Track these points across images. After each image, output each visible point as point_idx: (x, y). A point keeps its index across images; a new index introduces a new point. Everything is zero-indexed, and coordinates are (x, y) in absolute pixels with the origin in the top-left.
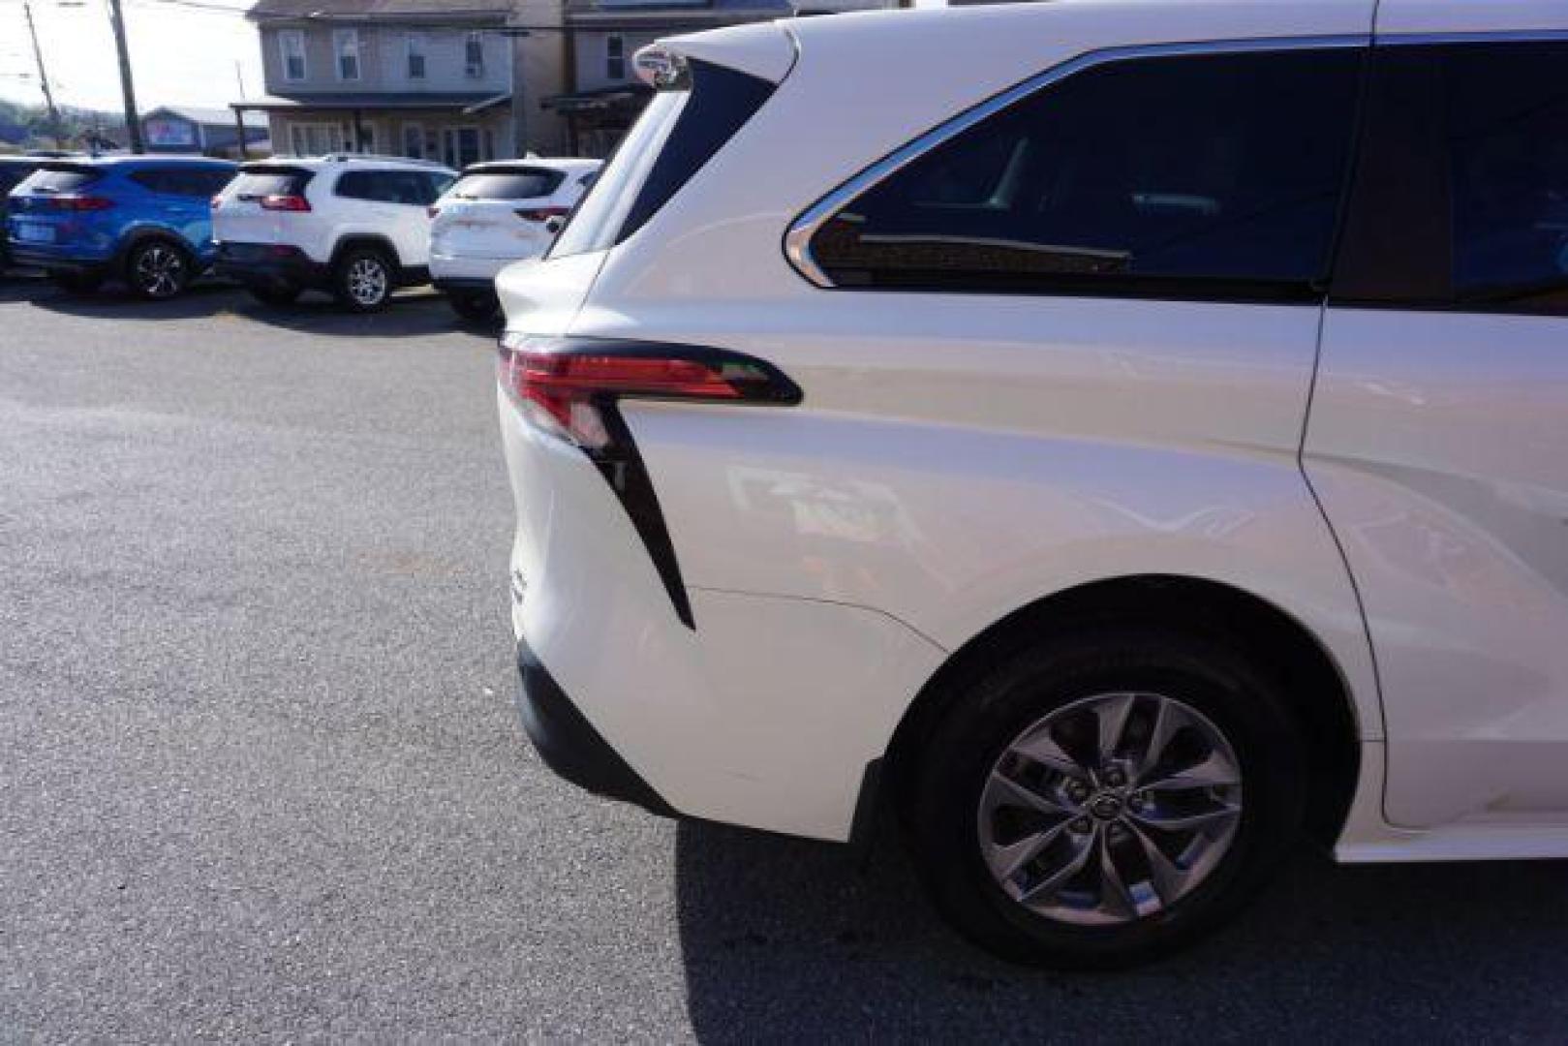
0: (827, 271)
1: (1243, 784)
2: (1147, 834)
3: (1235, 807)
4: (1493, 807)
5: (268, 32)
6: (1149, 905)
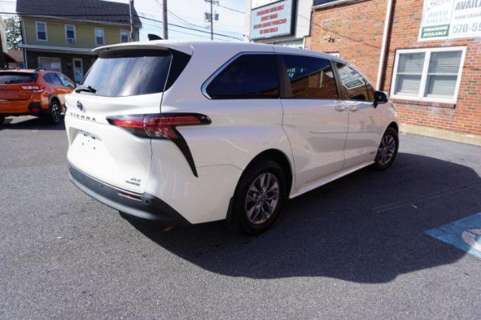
0: (210, 95)
1: (279, 188)
2: (267, 201)
3: (278, 192)
4: (306, 183)
6: (268, 216)
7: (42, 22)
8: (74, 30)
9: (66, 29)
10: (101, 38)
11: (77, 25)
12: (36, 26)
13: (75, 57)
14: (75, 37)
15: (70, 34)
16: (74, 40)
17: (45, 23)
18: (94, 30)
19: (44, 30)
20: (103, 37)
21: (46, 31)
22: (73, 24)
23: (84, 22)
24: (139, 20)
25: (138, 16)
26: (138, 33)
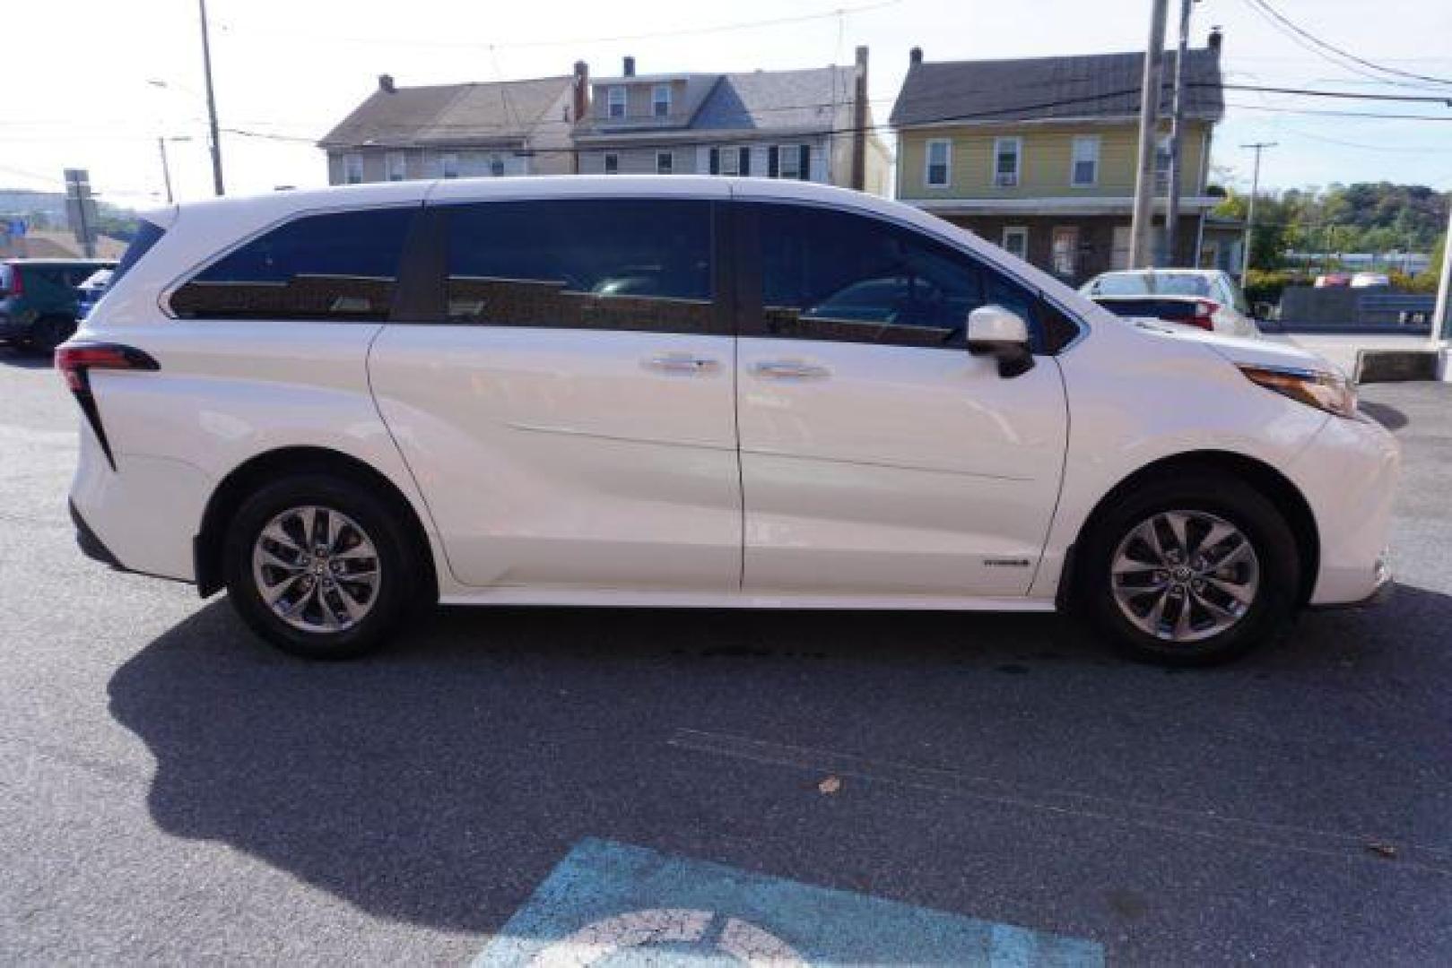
0: (176, 310)
5: (333, 156)
7: (939, 140)
8: (1018, 150)
9: (996, 152)
10: (1090, 165)
11: (1027, 133)
12: (928, 150)
13: (1013, 224)
14: (1018, 168)
15: (1007, 161)
16: (1014, 178)
17: (948, 141)
18: (1070, 146)
19: (944, 158)
20: (1097, 160)
21: (948, 163)
22: (1017, 134)
23: (1045, 124)
24: (1220, 96)
25: (1218, 87)
26: (1209, 137)
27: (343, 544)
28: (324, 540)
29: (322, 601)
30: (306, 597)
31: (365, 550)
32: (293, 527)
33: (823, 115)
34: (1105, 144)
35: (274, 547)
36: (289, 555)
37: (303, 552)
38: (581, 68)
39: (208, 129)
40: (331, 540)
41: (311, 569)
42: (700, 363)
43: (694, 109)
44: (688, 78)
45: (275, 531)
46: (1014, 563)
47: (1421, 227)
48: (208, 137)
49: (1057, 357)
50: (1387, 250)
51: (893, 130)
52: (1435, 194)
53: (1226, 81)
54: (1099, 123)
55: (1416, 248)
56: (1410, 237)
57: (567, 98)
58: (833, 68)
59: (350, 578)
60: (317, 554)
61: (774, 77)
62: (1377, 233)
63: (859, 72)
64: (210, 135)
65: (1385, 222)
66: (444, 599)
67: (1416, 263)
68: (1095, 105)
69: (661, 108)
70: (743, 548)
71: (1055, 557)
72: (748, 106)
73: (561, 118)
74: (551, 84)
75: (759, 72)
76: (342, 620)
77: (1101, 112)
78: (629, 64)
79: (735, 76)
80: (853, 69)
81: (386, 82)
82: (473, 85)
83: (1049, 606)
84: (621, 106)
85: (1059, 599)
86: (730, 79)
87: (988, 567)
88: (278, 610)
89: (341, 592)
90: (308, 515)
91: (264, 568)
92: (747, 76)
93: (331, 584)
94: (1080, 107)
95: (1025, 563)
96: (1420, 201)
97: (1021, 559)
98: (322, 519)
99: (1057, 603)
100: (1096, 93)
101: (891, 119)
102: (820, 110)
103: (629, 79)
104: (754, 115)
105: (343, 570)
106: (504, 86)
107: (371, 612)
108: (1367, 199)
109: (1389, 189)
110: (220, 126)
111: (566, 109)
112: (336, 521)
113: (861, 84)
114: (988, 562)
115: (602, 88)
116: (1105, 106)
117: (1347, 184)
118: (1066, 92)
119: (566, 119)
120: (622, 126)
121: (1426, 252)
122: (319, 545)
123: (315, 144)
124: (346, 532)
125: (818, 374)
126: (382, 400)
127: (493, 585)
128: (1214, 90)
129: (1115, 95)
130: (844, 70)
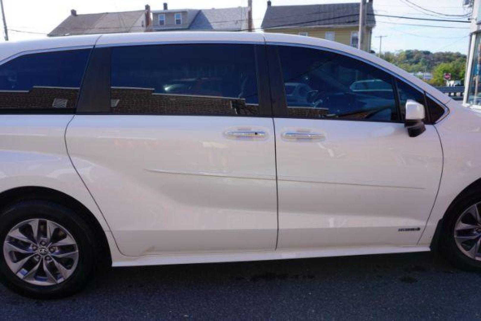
11: (309, 31)
18: (325, 35)
22: (307, 31)
23: (315, 28)
24: (374, 18)
25: (373, 15)
26: (371, 33)
27: (56, 237)
28: (45, 235)
29: (45, 268)
30: (37, 267)
31: (69, 240)
32: (26, 230)
33: (237, 24)
34: (336, 35)
35: (15, 242)
36: (25, 245)
37: (32, 243)
38: (147, 7)
39: (4, 30)
40: (49, 236)
41: (38, 252)
42: (256, 134)
43: (190, 22)
44: (188, 11)
45: (15, 233)
46: (413, 229)
47: (427, 64)
48: (3, 33)
49: (435, 125)
50: (418, 71)
51: (262, 30)
52: (432, 54)
53: (375, 13)
54: (335, 27)
55: (427, 71)
56: (425, 67)
57: (143, 18)
58: (240, 8)
59: (60, 256)
60: (41, 243)
61: (219, 11)
62: (414, 66)
63: (249, 9)
64: (4, 31)
65: (416, 62)
66: (115, 264)
67: (428, 76)
68: (332, 21)
69: (178, 22)
70: (278, 229)
71: (433, 225)
72: (210, 21)
73: (141, 26)
74: (137, 13)
75: (213, 9)
76: (57, 278)
77: (334, 23)
78: (165, 5)
79: (204, 10)
80: (247, 8)
81: (74, 12)
82: (107, 13)
83: (428, 249)
84: (163, 21)
85: (432, 245)
86: (203, 11)
87: (400, 232)
88: (20, 275)
89: (56, 263)
90: (34, 224)
91: (10, 253)
92: (209, 10)
93: (50, 259)
94: (327, 22)
95: (419, 229)
96: (427, 56)
97: (416, 228)
98: (43, 224)
99: (430, 247)
100: (332, 17)
101: (262, 26)
102: (237, 22)
103: (166, 11)
104: (212, 24)
105: (57, 251)
106: (119, 13)
107: (74, 273)
108: (411, 55)
109: (417, 52)
110: (8, 28)
111: (143, 22)
112: (51, 226)
113: (250, 13)
114: (401, 230)
115: (156, 14)
116: (336, 22)
117: (405, 50)
118: (322, 16)
119: (143, 26)
120: (165, 28)
121: (430, 72)
122: (42, 238)
123: (46, 35)
124: (57, 230)
125: (319, 138)
126: (74, 159)
127: (142, 255)
128: (372, 16)
129: (339, 18)
130: (245, 8)
